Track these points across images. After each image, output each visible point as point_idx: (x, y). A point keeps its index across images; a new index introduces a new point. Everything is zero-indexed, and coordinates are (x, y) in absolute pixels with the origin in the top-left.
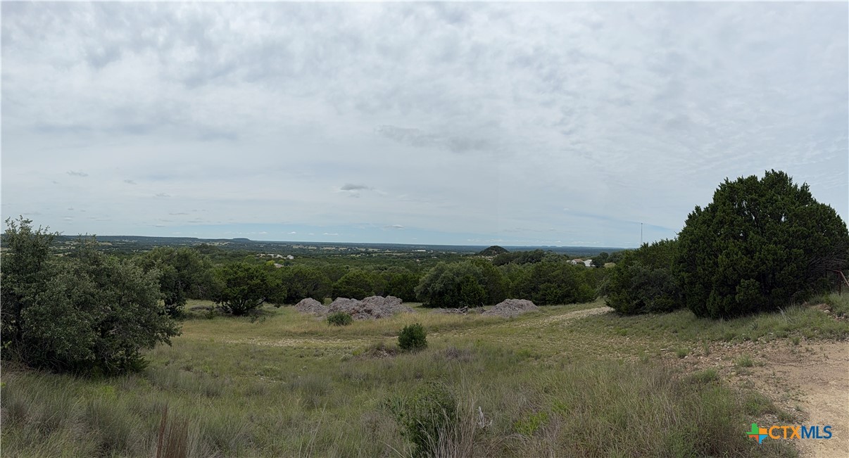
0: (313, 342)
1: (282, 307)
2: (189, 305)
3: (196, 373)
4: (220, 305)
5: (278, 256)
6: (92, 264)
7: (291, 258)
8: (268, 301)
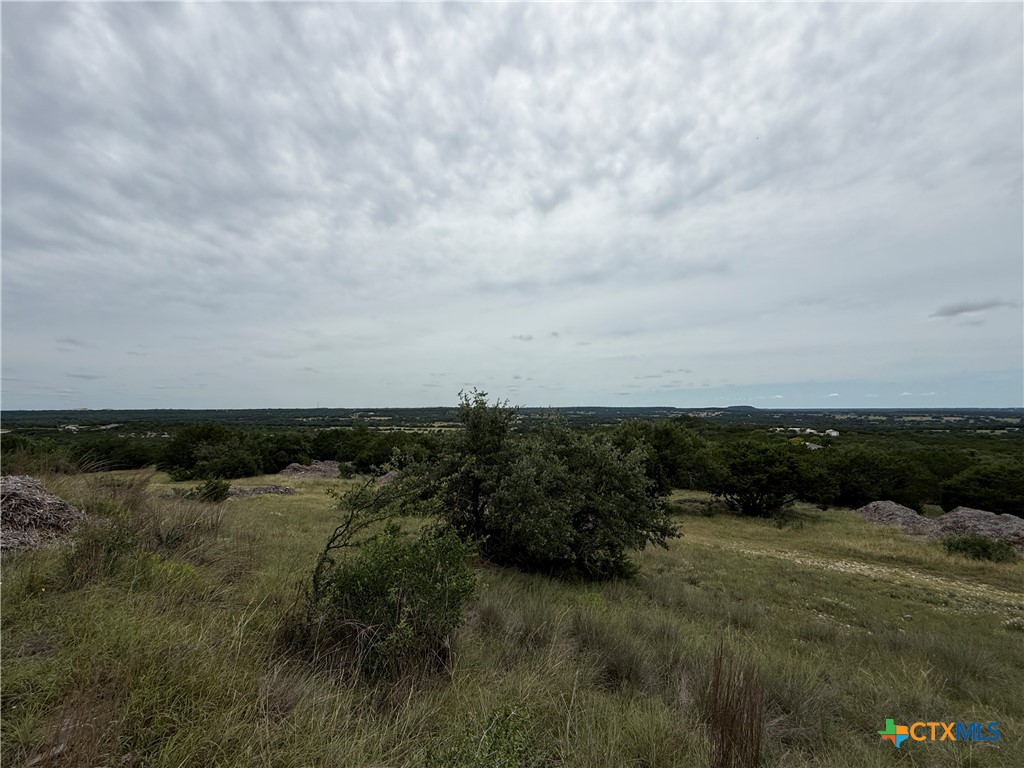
0: (913, 576)
1: (831, 510)
2: (676, 496)
3: (707, 589)
4: (722, 498)
5: (808, 431)
6: (559, 444)
7: (835, 434)
8: (802, 498)
